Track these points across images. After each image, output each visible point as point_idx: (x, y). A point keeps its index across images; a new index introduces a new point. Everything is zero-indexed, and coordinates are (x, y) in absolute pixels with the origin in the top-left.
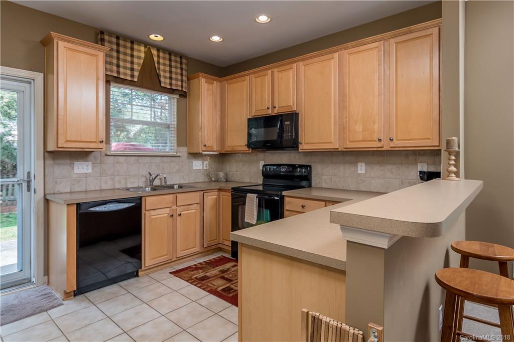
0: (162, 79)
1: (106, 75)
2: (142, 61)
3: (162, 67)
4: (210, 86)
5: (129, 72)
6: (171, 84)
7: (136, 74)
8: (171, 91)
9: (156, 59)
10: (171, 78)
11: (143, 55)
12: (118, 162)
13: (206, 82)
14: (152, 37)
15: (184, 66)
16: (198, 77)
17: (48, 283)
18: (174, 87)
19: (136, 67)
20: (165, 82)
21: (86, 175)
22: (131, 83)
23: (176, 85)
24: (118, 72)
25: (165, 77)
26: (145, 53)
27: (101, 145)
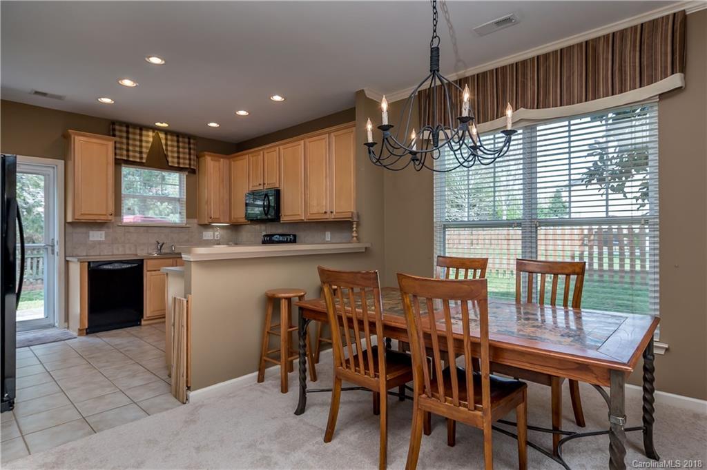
0: (170, 159)
1: (116, 159)
2: (150, 145)
3: (169, 148)
4: (217, 164)
5: (138, 155)
6: (179, 163)
7: (145, 156)
8: (179, 169)
9: (163, 142)
10: (178, 158)
11: (151, 139)
12: (128, 232)
13: (212, 160)
14: (158, 124)
15: (192, 146)
16: (204, 156)
17: (68, 328)
18: (181, 166)
19: (144, 150)
20: (172, 161)
21: (100, 243)
22: (140, 164)
23: (184, 163)
24: (128, 156)
25: (173, 157)
26: (153, 137)
27: (110, 218)
